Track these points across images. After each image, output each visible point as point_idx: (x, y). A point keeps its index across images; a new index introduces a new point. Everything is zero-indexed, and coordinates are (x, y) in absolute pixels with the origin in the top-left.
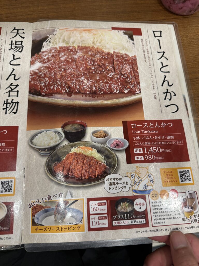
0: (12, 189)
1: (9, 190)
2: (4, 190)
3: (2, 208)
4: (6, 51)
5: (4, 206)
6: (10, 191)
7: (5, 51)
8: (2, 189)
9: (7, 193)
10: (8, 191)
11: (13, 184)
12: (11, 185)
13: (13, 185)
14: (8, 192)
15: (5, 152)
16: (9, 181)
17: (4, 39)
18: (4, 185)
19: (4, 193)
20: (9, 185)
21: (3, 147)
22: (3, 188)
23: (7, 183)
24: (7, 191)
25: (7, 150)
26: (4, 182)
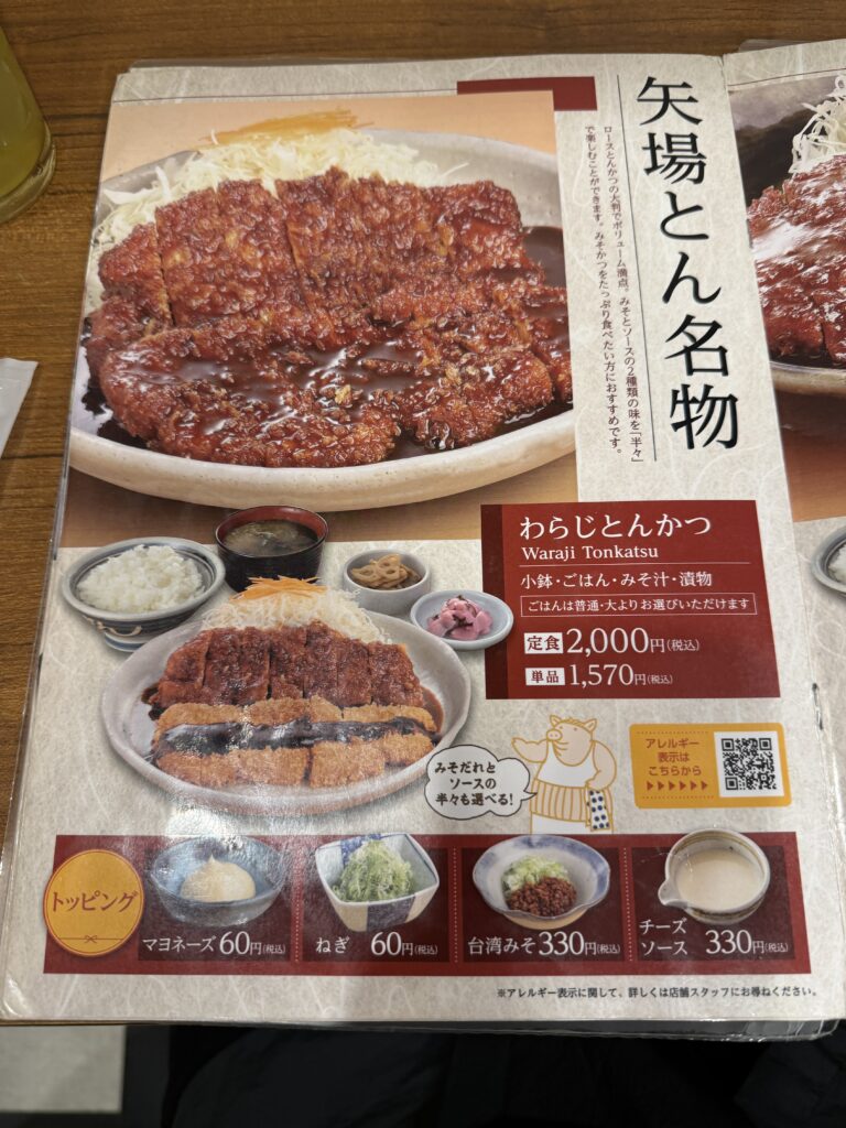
0: (773, 777)
1: (764, 778)
2: (739, 779)
3: (745, 858)
4: (636, 175)
5: (753, 852)
6: (767, 782)
7: (631, 175)
8: (728, 773)
9: (756, 793)
10: (759, 784)
11: (775, 752)
12: (766, 757)
13: (776, 759)
14: (761, 788)
15: (716, 610)
16: (757, 739)
17: (617, 128)
18: (737, 756)
19: (744, 793)
20: (758, 760)
21: (705, 588)
22: (734, 771)
23: (749, 747)
24: (751, 783)
25: (727, 605)
26: (736, 744)
